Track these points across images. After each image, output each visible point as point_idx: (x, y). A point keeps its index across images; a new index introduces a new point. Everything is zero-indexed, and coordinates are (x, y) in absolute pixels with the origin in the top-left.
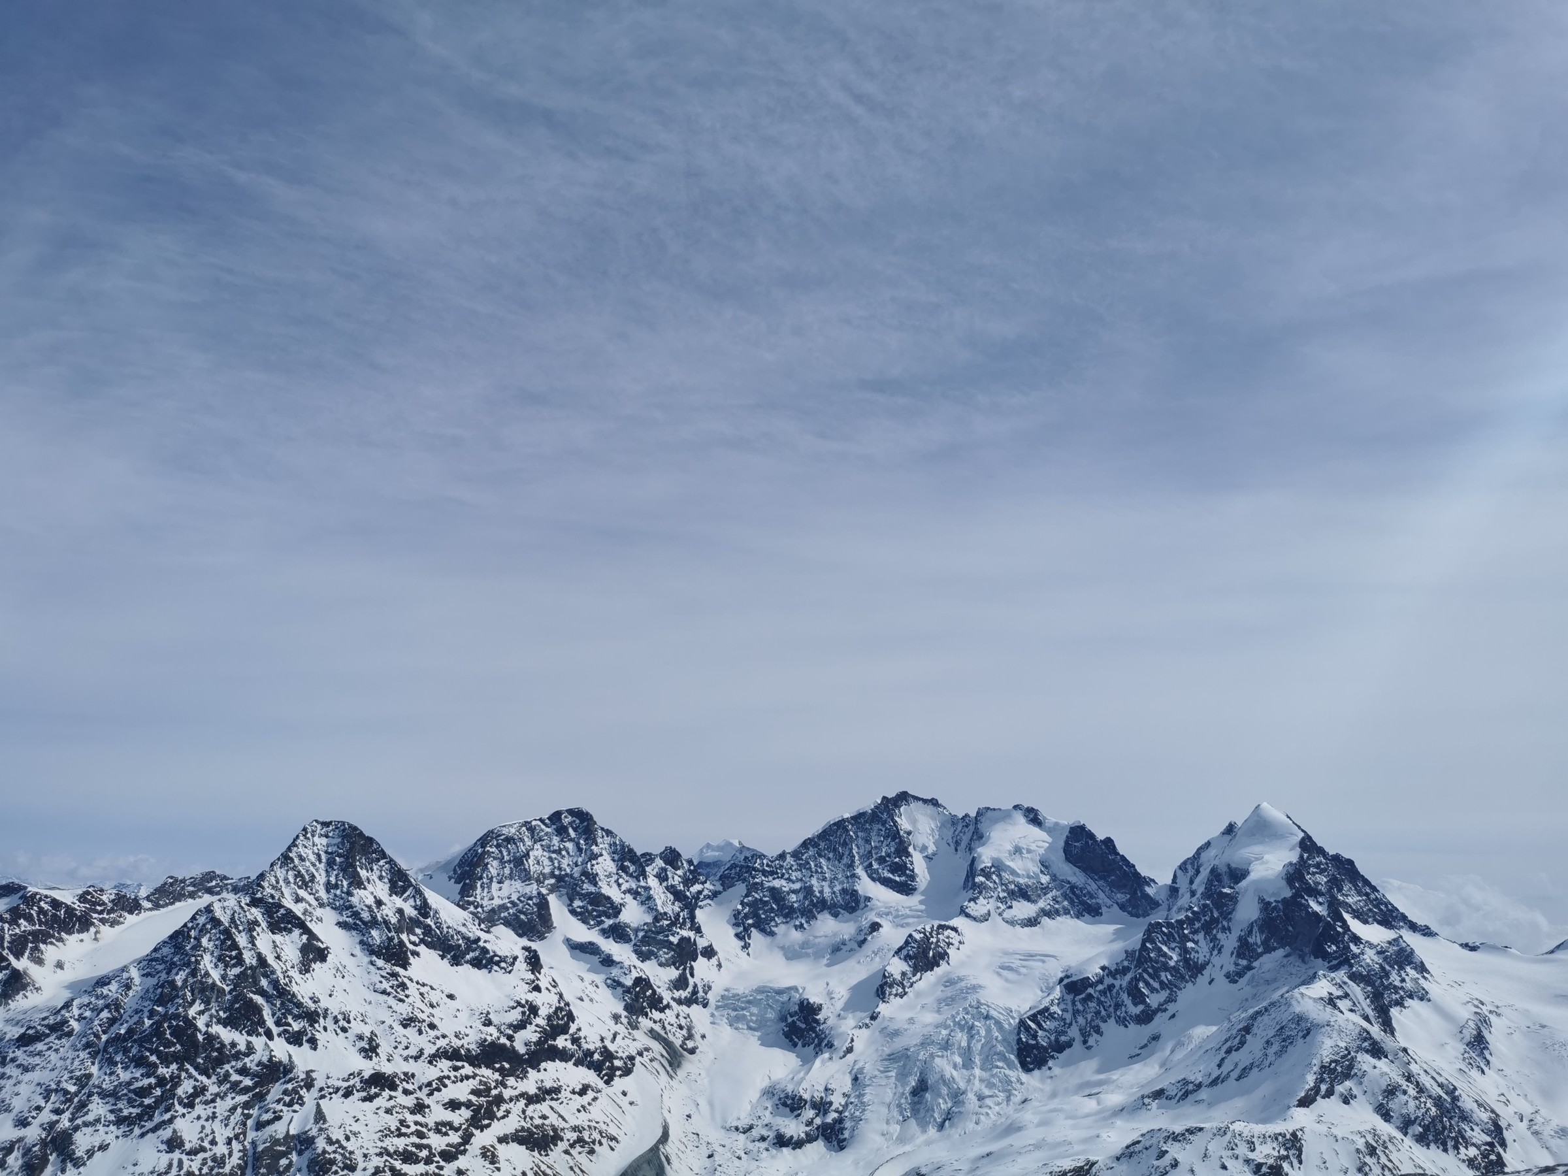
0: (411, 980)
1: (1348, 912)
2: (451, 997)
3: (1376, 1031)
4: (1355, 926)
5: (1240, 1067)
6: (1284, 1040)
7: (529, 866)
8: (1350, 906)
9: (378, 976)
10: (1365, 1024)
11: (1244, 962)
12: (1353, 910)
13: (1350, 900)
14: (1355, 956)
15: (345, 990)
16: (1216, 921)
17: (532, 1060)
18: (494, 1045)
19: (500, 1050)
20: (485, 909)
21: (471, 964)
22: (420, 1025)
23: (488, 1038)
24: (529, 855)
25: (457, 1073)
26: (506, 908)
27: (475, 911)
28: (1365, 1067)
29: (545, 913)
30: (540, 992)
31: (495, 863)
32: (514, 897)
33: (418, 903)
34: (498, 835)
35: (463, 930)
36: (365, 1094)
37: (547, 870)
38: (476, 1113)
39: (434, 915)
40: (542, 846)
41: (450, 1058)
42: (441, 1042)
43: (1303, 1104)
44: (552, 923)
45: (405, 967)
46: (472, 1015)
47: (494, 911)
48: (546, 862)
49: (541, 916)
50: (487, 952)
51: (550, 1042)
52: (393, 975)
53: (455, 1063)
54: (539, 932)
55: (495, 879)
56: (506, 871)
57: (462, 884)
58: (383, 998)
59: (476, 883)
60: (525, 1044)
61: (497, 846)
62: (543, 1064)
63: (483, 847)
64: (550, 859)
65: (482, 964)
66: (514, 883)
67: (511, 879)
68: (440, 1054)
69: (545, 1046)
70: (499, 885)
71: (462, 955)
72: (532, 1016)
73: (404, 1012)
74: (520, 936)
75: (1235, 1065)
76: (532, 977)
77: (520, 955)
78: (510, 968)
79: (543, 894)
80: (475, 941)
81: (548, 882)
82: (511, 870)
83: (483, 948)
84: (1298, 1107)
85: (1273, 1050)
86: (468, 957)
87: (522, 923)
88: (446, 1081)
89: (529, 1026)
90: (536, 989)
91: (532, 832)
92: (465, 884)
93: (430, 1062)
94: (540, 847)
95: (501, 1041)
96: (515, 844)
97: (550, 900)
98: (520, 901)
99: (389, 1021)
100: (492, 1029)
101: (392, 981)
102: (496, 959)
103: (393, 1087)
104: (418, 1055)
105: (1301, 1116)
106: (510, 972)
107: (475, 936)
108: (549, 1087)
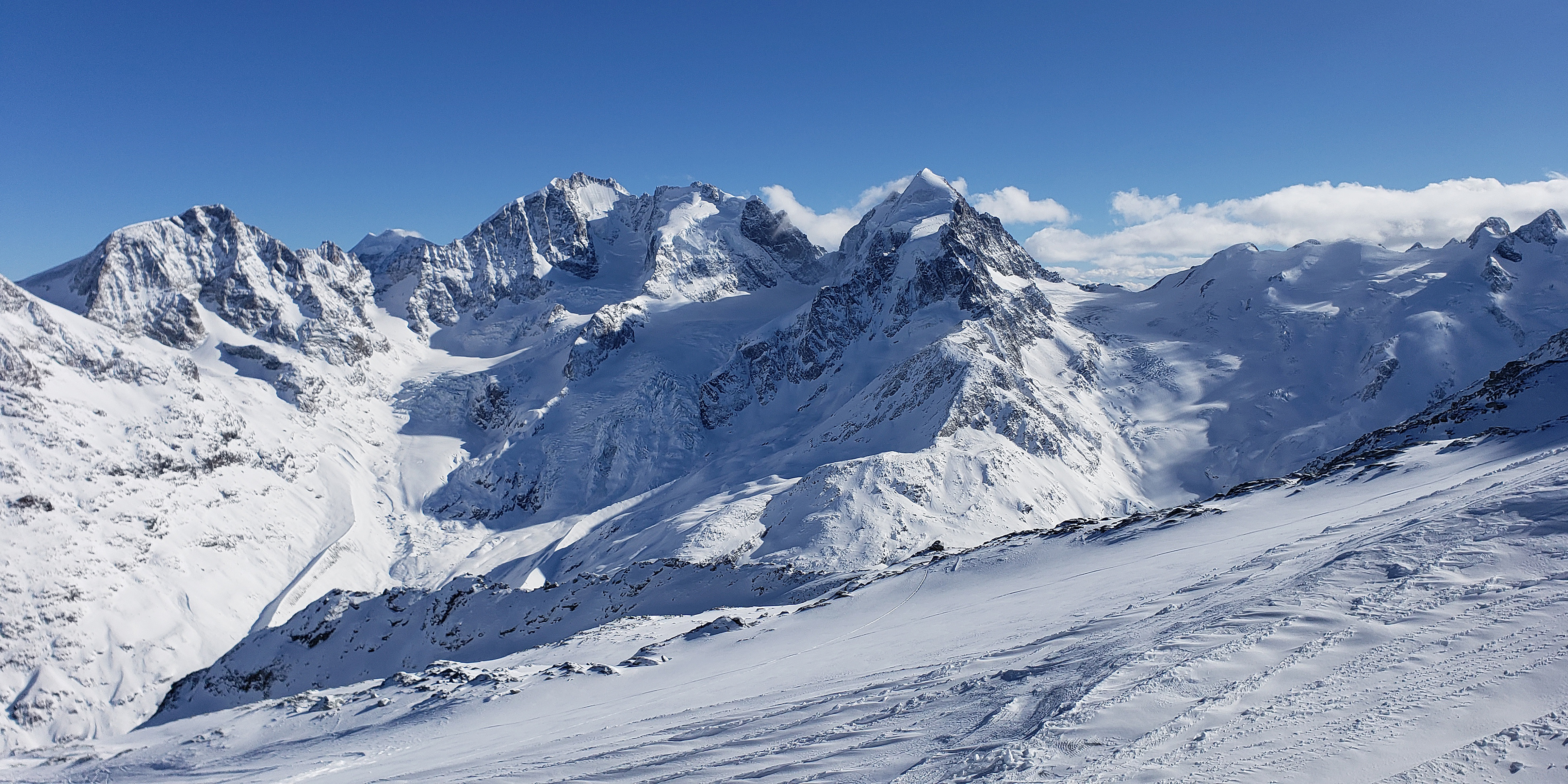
0: (48, 400)
1: (991, 266)
2: (99, 413)
3: (1006, 366)
4: (996, 277)
5: (895, 407)
6: (932, 381)
7: (166, 271)
8: (994, 260)
10: (998, 361)
11: (901, 317)
12: (996, 263)
13: (994, 256)
14: (995, 305)
16: (878, 282)
17: (204, 467)
18: (159, 457)
19: (167, 461)
20: (121, 320)
21: (116, 378)
22: (68, 444)
23: (151, 450)
24: (164, 259)
25: (122, 487)
26: (146, 317)
27: (110, 322)
28: (997, 398)
29: (194, 319)
30: (203, 400)
31: (124, 270)
32: (154, 305)
33: (39, 319)
34: (123, 239)
35: (100, 343)
36: (17, 518)
37: (188, 274)
38: (151, 524)
39: (61, 330)
40: (178, 248)
41: (111, 474)
42: (97, 459)
43: (946, 434)
44: (204, 329)
45: (37, 386)
46: (127, 429)
47: (132, 321)
48: (187, 266)
49: (190, 323)
50: (133, 365)
51: (223, 448)
52: (24, 396)
53: (118, 478)
54: (190, 340)
55: (127, 287)
56: (139, 278)
57: (88, 294)
58: (16, 421)
59: (105, 292)
60: (194, 452)
61: (124, 251)
62: (218, 470)
63: (106, 253)
64: (190, 262)
65: (129, 378)
66: (150, 290)
67: (146, 286)
68: (98, 471)
69: (218, 453)
70: (133, 294)
71: (104, 369)
72: (197, 425)
73: (46, 433)
74: (169, 345)
75: (891, 406)
76: (191, 386)
77: (173, 365)
78: (164, 379)
79: (187, 300)
80: (117, 354)
81: (192, 286)
82: (145, 276)
83: (128, 361)
84: (941, 435)
85: (922, 391)
86: (111, 371)
87: (167, 332)
88: (110, 496)
89: (194, 435)
90: (197, 397)
91: (164, 234)
92: (91, 295)
93: (89, 480)
94: (176, 250)
95: (166, 452)
96: (145, 247)
97: (198, 305)
98: (162, 309)
99: (30, 444)
100: (154, 441)
101: (25, 403)
102: (144, 372)
103: (49, 508)
104: (72, 474)
105: (943, 443)
106: (164, 383)
107: (115, 349)
108: (227, 491)
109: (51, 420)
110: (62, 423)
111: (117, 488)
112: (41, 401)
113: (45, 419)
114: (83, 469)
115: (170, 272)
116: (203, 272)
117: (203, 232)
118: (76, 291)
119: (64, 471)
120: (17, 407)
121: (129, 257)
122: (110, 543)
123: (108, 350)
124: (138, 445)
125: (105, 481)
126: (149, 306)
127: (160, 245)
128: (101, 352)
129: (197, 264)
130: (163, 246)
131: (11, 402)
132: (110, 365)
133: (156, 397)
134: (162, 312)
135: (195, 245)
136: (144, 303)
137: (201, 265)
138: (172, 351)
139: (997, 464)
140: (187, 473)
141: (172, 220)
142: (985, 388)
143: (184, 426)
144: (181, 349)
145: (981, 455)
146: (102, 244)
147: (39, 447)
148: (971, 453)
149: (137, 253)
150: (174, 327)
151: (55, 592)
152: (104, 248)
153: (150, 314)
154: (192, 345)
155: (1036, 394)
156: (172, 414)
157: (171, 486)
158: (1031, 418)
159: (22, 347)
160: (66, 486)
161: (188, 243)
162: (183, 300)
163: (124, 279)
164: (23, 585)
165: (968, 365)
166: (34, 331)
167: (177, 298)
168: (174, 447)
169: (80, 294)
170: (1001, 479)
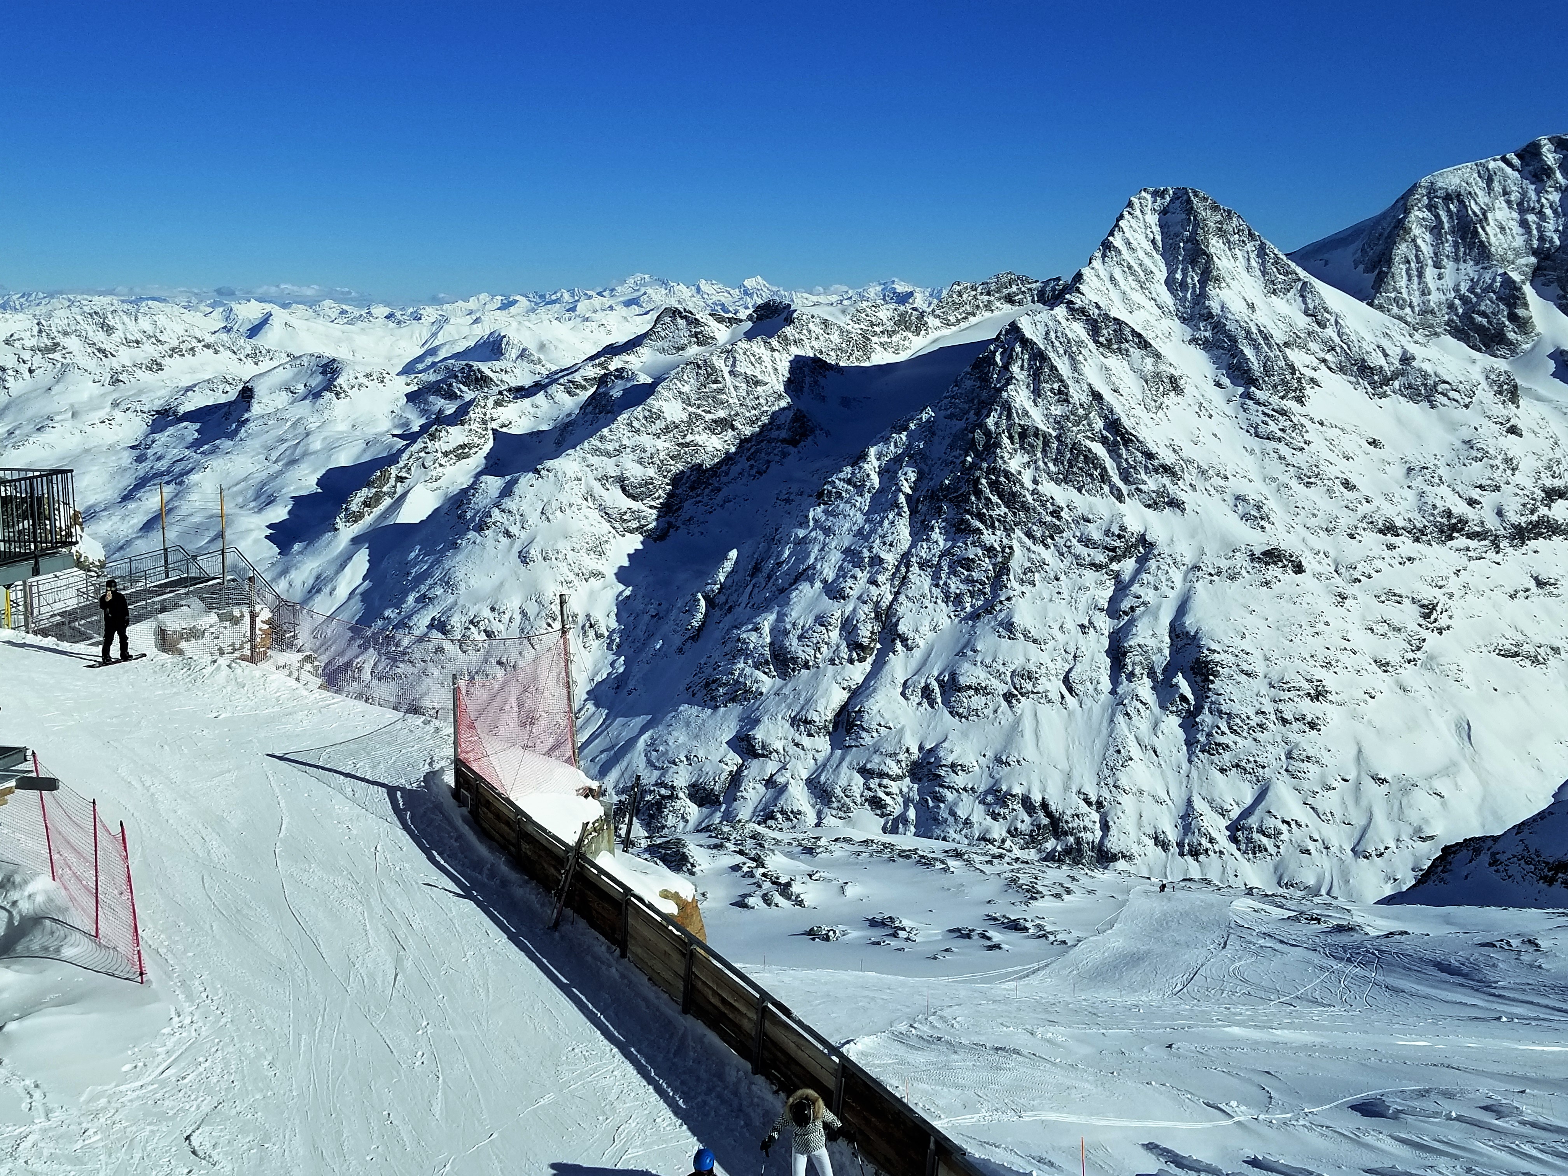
0: (1312, 420)
2: (1374, 443)
7: (1488, 238)
9: (1260, 414)
15: (1215, 435)
17: (1512, 538)
18: (1449, 514)
19: (1460, 521)
20: (1417, 309)
21: (1402, 395)
22: (1330, 483)
23: (1439, 504)
24: (1486, 219)
25: (1394, 553)
26: (1451, 306)
27: (1401, 313)
29: (1521, 312)
30: (1521, 436)
31: (1428, 237)
32: (1464, 289)
33: (1311, 306)
34: (1432, 190)
35: (1386, 343)
36: (1259, 577)
37: (1519, 242)
38: (1428, 610)
39: (1337, 322)
40: (1508, 202)
41: (1381, 531)
42: (1364, 509)
44: (1533, 328)
45: (1300, 400)
46: (1409, 470)
47: (1432, 312)
48: (1517, 229)
49: (1513, 317)
50: (1426, 376)
51: (1543, 511)
52: (1283, 412)
53: (1390, 539)
54: (1512, 343)
55: (1430, 262)
56: (1448, 248)
57: (1376, 272)
58: (1270, 445)
59: (1399, 269)
60: (1500, 513)
61: (1431, 207)
62: (1532, 544)
63: (1407, 212)
64: (1524, 224)
65: (1419, 395)
66: (1462, 266)
67: (1457, 260)
68: (1365, 525)
69: (1535, 518)
70: (1437, 271)
71: (1386, 381)
72: (1509, 472)
73: (1304, 466)
74: (1480, 350)
76: (1505, 412)
77: (1482, 380)
78: (1467, 400)
79: (1514, 282)
80: (1406, 359)
81: (1523, 261)
82: (1456, 245)
83: (1420, 370)
86: (1396, 384)
87: (1479, 329)
88: (1378, 564)
89: (1504, 487)
90: (1513, 430)
91: (1490, 181)
92: (1381, 272)
93: (1352, 536)
94: (1504, 205)
95: (1460, 508)
96: (1461, 202)
97: (1528, 289)
98: (1476, 295)
99: (1284, 478)
100: (1444, 490)
101: (1283, 422)
102: (1442, 387)
103: (1299, 569)
104: (1331, 526)
106: (1467, 406)
107: (1405, 352)
108: (1543, 577)
109: (1312, 448)
110: (1326, 454)
111: (1387, 553)
112: (1303, 420)
113: (1305, 446)
114: (1346, 520)
115: (1493, 240)
116: (1542, 239)
117: (1549, 177)
118: (1361, 267)
119: (1321, 520)
120: (1273, 427)
121: (1437, 216)
122: (1371, 629)
123: (1395, 353)
124: (1422, 494)
125: (1372, 541)
126: (1457, 289)
127: (1483, 198)
128: (1386, 355)
129: (1534, 227)
130: (1487, 200)
131: (1266, 419)
132: (1395, 376)
133: (1453, 426)
134: (1474, 300)
135: (1533, 196)
136: (1451, 285)
137: (1539, 227)
138: (1484, 360)
140: (1486, 542)
141: (1504, 160)
143: (1488, 473)
144: (1496, 356)
146: (1402, 198)
147: (1294, 483)
149: (1449, 211)
150: (1489, 322)
151: (1297, 685)
152: (1405, 204)
153: (1457, 302)
154: (1513, 352)
156: (1474, 453)
157: (1460, 560)
159: (1286, 344)
160: (1322, 542)
161: (1524, 194)
162: (1508, 282)
163: (1427, 250)
164: (1259, 667)
166: (1302, 322)
167: (1499, 279)
168: (1472, 502)
169: (1366, 271)
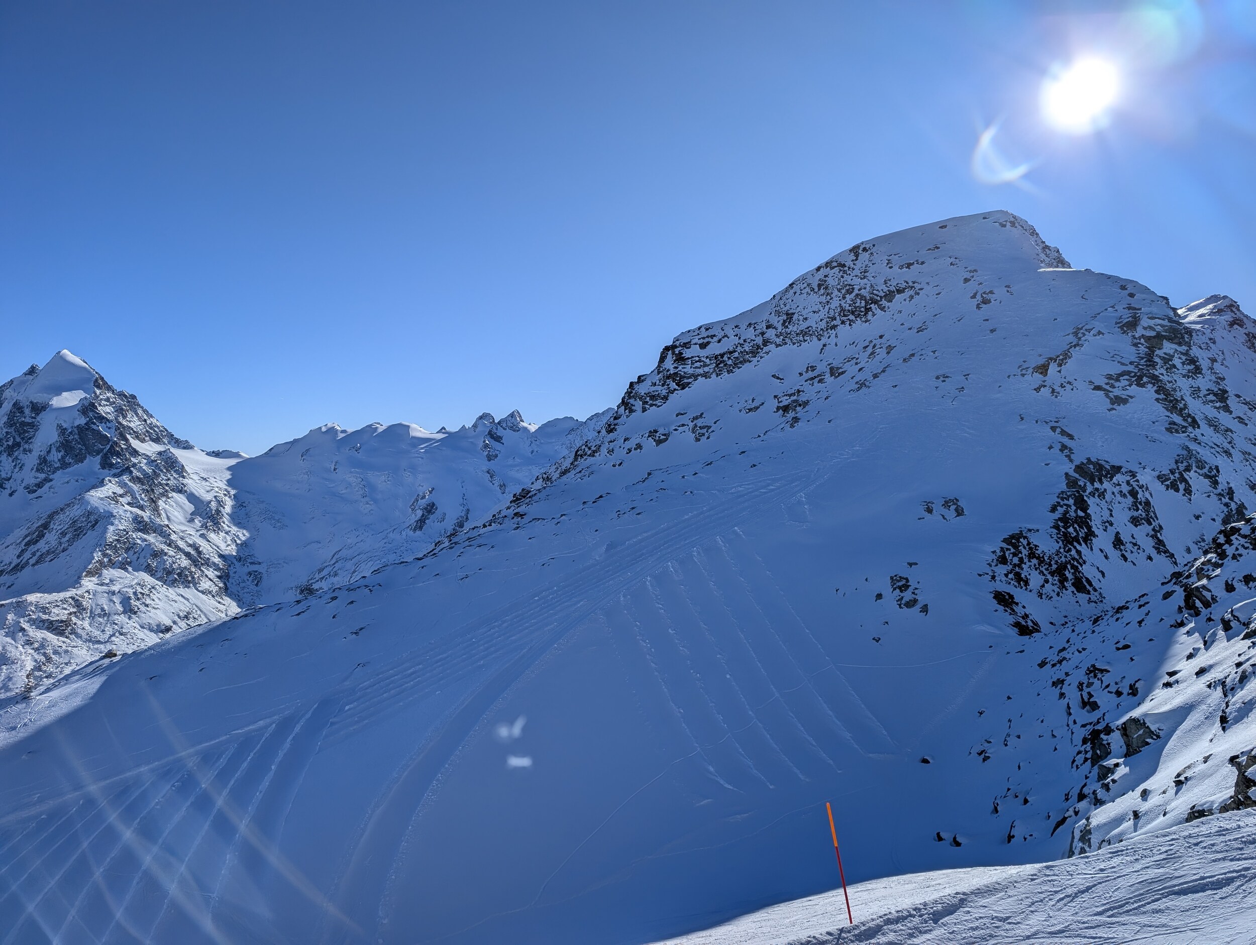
1: (130, 434)
3: (146, 515)
4: (135, 444)
5: (38, 554)
6: (76, 530)
8: (132, 429)
10: (139, 512)
11: (43, 476)
12: (134, 432)
13: (132, 425)
14: (134, 465)
16: (18, 445)
28: (139, 541)
43: (90, 574)
75: (34, 554)
84: (86, 576)
85: (67, 538)
105: (89, 583)
139: (140, 596)
142: (127, 533)
145: (125, 590)
148: (116, 588)
155: (173, 537)
158: (169, 556)
165: (112, 515)
170: (143, 608)
